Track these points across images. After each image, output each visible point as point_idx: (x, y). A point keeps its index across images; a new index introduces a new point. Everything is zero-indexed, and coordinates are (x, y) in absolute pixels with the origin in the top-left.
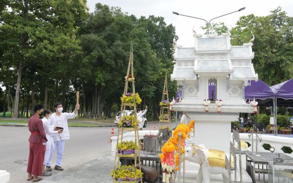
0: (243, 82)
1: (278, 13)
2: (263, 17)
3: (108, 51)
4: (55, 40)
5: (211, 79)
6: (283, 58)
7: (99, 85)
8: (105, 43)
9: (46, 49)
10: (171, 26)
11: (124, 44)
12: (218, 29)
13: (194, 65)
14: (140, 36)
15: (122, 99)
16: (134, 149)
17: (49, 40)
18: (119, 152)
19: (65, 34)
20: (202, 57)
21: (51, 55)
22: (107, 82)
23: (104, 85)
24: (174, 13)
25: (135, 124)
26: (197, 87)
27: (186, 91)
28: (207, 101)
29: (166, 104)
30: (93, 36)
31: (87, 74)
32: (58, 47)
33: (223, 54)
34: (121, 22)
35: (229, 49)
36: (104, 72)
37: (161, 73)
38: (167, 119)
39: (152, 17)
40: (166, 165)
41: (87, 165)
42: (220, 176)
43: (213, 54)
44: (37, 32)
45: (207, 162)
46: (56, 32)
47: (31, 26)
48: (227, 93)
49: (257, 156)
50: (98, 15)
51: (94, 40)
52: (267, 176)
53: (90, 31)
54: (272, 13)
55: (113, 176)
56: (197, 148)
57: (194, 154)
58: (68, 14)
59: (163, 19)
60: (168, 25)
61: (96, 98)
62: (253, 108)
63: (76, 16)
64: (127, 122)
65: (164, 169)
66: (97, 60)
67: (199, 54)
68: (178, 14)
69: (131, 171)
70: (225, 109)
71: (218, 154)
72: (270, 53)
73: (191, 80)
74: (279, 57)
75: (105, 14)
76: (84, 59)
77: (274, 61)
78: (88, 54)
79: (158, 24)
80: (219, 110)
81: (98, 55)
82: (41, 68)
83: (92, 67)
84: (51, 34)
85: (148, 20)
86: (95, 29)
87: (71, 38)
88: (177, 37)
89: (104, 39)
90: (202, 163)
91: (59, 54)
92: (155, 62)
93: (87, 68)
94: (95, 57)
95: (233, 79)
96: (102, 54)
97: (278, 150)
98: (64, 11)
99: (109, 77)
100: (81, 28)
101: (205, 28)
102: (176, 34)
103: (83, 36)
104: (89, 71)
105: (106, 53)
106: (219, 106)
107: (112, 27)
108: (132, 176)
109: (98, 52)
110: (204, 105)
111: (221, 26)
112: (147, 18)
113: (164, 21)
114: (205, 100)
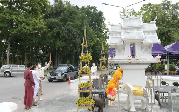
0: (151, 45)
1: (166, 2)
2: (157, 4)
3: (63, 28)
4: (30, 22)
5: (132, 44)
6: (170, 29)
7: (59, 49)
8: (61, 23)
9: (25, 28)
10: (101, 12)
11: (73, 23)
12: (130, 13)
13: (121, 36)
14: (82, 18)
15: (81, 58)
16: (89, 87)
17: (26, 23)
18: (80, 89)
19: (36, 19)
20: (126, 30)
21: (28, 32)
22: (63, 48)
23: (61, 49)
24: (103, 4)
25: (89, 72)
26: (124, 49)
27: (117, 51)
28: (130, 57)
29: (103, 60)
30: (54, 20)
31: (50, 43)
32: (32, 27)
33: (138, 28)
34: (70, 10)
35: (142, 25)
36: (61, 41)
37: (96, 41)
38: (104, 69)
39: (89, 6)
40: (110, 95)
41: (57, 98)
42: (140, 101)
43: (132, 28)
44: (19, 18)
45: (132, 93)
46: (30, 18)
47: (15, 14)
48: (142, 52)
49: (161, 88)
50: (56, 7)
51: (54, 22)
52: (167, 100)
53: (51, 16)
54: (163, 2)
55: (77, 104)
56: (126, 85)
57: (124, 89)
58: (37, 6)
59: (96, 7)
60: (99, 11)
61: (57, 58)
62: (158, 60)
63: (42, 7)
64: (84, 71)
65: (109, 98)
66: (57, 34)
67: (124, 29)
68: (106, 4)
69: (88, 100)
70: (141, 61)
71: (138, 88)
72: (162, 27)
73: (120, 45)
74: (168, 29)
75: (60, 6)
76: (49, 34)
77: (165, 31)
78: (51, 31)
79: (93, 10)
80: (138, 62)
81: (57, 31)
82: (22, 40)
83: (53, 38)
84: (27, 19)
85: (86, 8)
86: (54, 15)
87: (40, 21)
88: (105, 18)
89: (60, 21)
90: (129, 94)
91: (33, 31)
92: (92, 34)
93: (50, 39)
94: (55, 32)
95: (145, 43)
96: (59, 30)
97: (171, 84)
98: (35, 5)
99: (64, 44)
100: (46, 15)
101: (122, 13)
102: (104, 17)
103: (47, 19)
104: (52, 41)
105: (62, 30)
106: (137, 60)
107: (65, 14)
108: (89, 103)
109: (57, 29)
110: (128, 59)
111: (132, 11)
112: (86, 7)
113: (96, 8)
114: (129, 56)
